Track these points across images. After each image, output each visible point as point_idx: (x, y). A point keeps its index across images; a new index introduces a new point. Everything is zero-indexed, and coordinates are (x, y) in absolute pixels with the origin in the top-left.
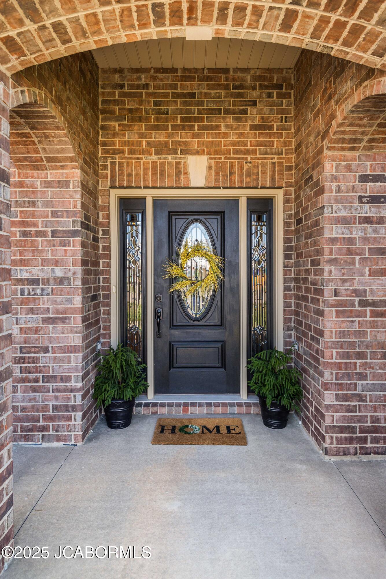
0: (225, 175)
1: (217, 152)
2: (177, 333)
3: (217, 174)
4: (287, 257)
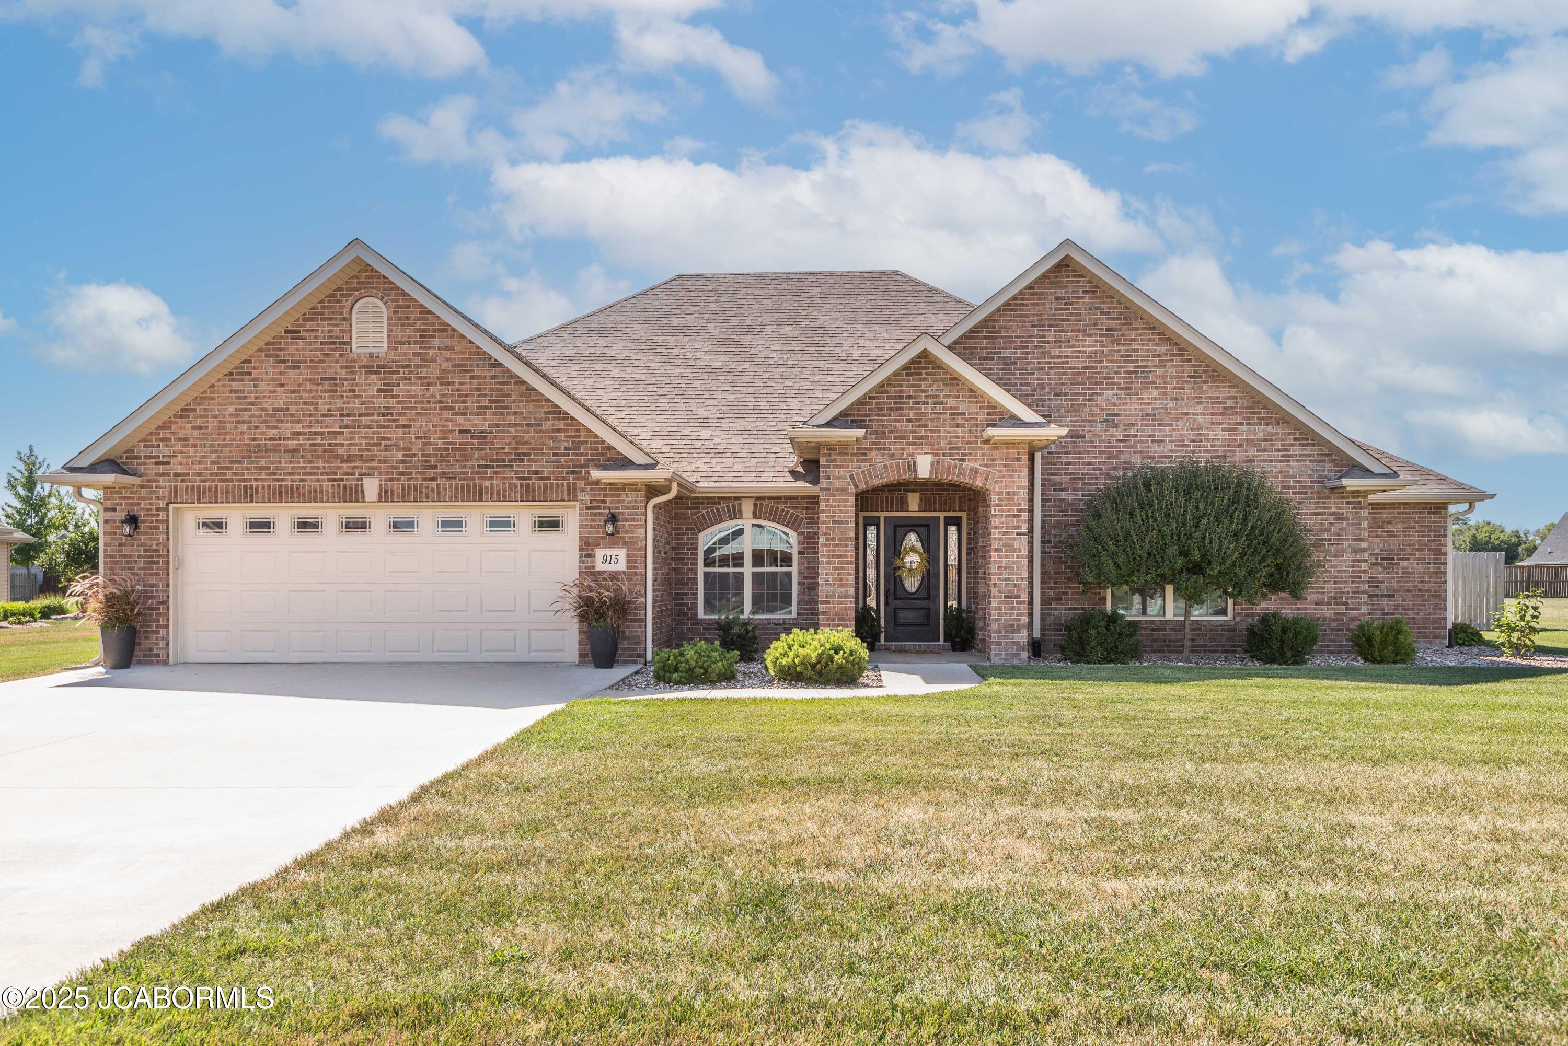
0: (930, 504)
1: (926, 490)
2: (898, 602)
3: (925, 504)
4: (968, 554)
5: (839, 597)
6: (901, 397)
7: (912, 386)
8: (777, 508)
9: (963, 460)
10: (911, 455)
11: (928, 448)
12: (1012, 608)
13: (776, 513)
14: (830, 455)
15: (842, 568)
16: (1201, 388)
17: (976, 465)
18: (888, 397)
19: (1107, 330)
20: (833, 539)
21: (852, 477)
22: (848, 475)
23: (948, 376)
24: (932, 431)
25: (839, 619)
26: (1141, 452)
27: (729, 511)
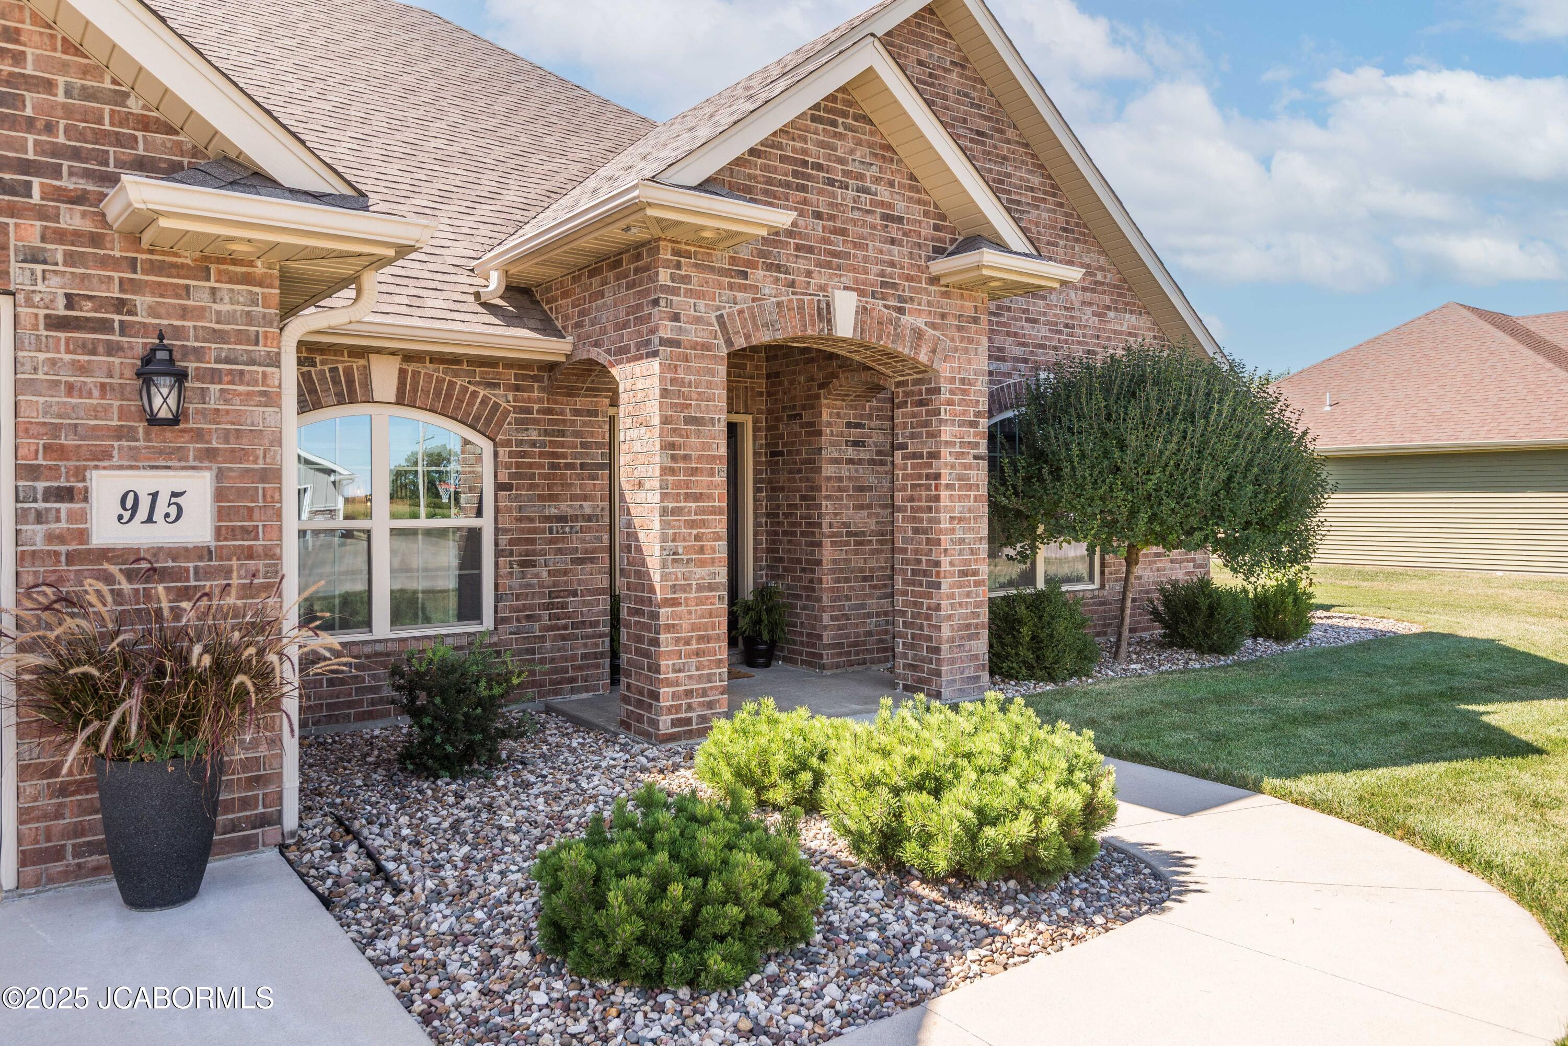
5: (700, 588)
6: (805, 163)
7: (822, 145)
8: (452, 384)
9: (901, 311)
10: (823, 288)
11: (848, 278)
12: (968, 595)
13: (449, 396)
14: (678, 266)
15: (704, 523)
16: (1073, 248)
17: (920, 322)
18: (783, 159)
19: (979, 133)
20: (686, 457)
21: (720, 318)
22: (713, 315)
23: (878, 139)
24: (856, 245)
25: (701, 639)
26: (1016, 335)
27: (336, 382)
